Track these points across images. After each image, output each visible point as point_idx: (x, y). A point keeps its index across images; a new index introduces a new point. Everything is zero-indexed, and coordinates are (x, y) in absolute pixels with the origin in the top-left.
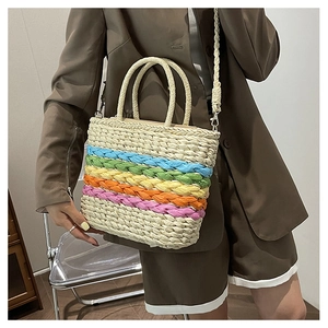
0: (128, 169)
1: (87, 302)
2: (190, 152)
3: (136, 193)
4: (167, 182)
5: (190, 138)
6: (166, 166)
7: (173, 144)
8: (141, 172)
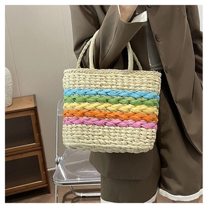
0: (107, 101)
1: (78, 194)
2: (151, 85)
3: (117, 117)
4: (138, 106)
5: (149, 76)
6: (136, 96)
7: (138, 81)
8: (118, 101)
